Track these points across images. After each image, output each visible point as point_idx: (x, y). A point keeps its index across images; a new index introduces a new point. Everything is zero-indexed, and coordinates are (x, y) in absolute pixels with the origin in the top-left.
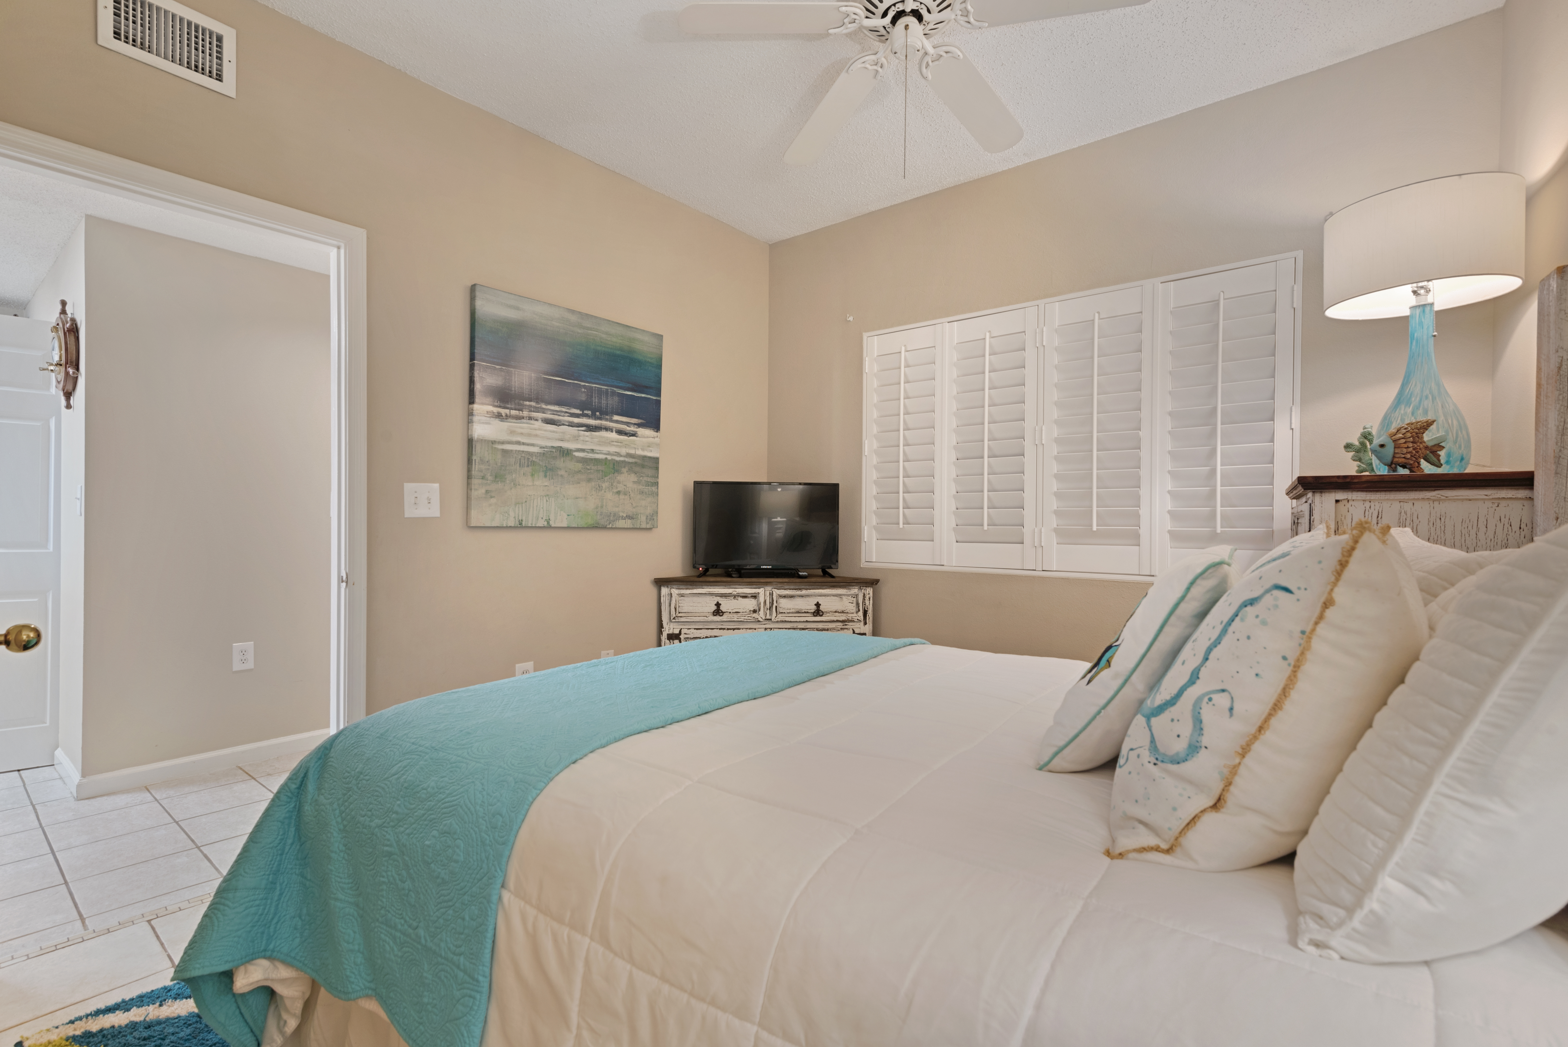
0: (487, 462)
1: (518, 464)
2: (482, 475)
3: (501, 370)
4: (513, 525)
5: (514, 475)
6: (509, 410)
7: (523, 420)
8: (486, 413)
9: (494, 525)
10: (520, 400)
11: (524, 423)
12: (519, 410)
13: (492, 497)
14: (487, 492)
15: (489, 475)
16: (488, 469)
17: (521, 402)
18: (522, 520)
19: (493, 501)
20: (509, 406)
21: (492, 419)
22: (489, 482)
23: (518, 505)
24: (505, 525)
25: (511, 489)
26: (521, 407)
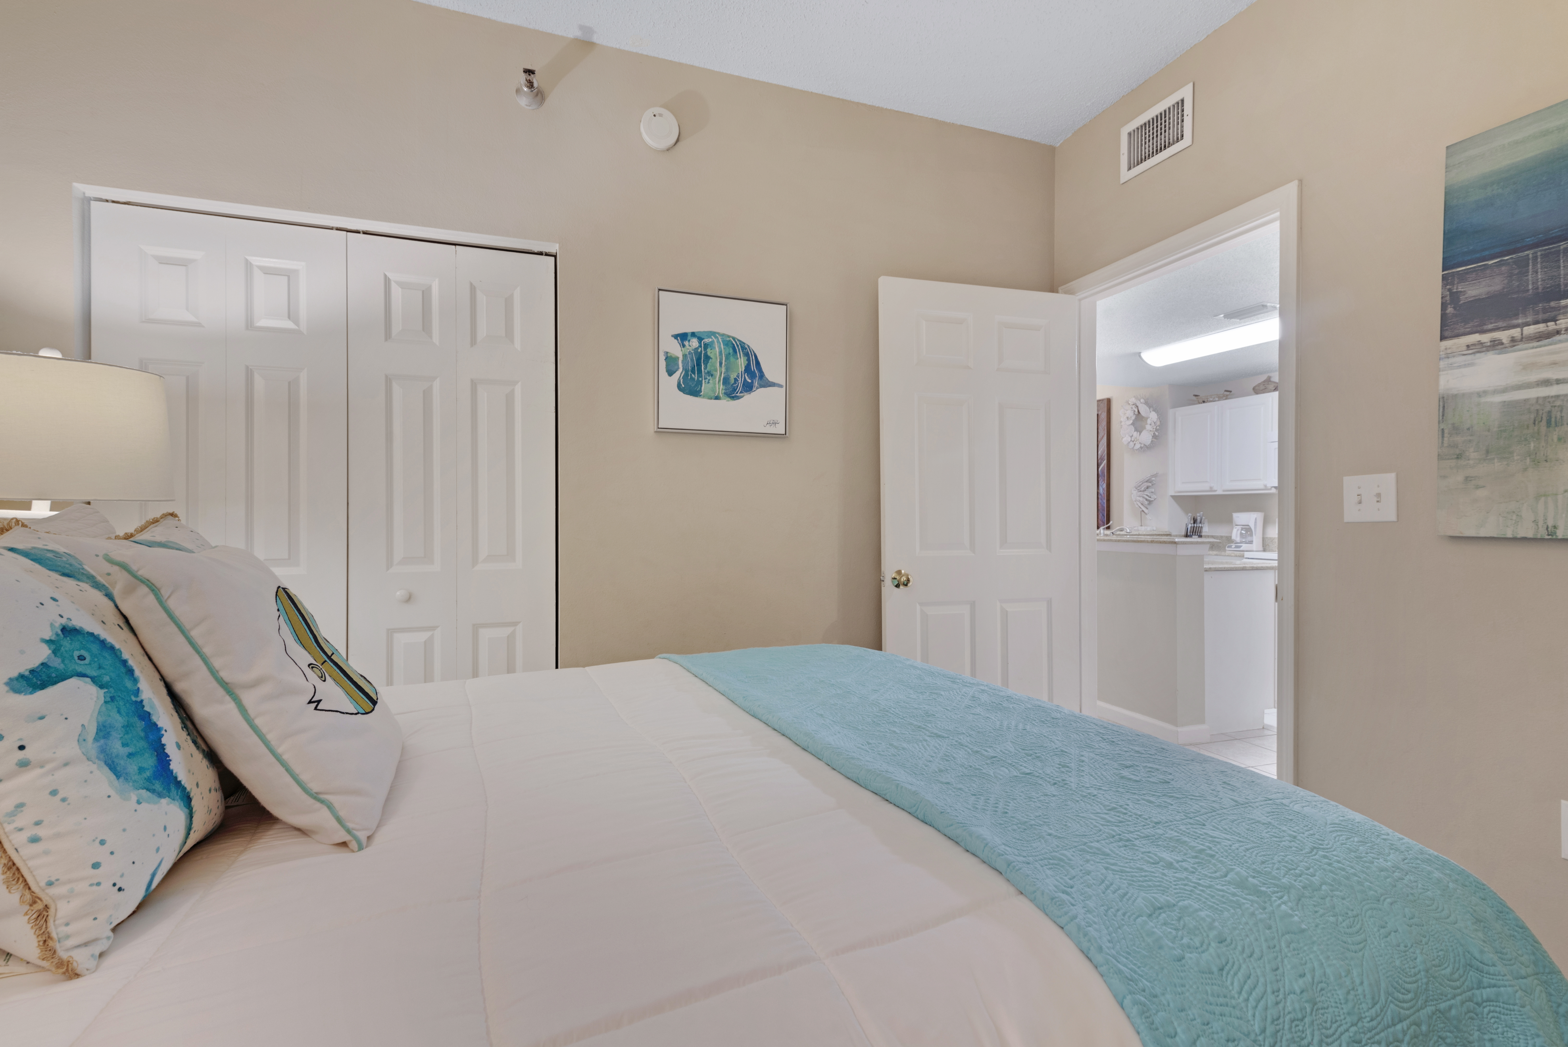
0: (1468, 429)
1: (1544, 423)
2: (1458, 452)
3: (1499, 264)
4: (1530, 535)
5: (1532, 445)
6: (1519, 330)
7: (1558, 338)
8: (1465, 348)
9: (1483, 533)
10: (1549, 301)
11: (1560, 341)
12: (1545, 321)
13: (1478, 487)
14: (1467, 479)
15: (1472, 450)
16: (1470, 441)
17: (1553, 304)
18: (1555, 527)
19: (1481, 493)
20: (1515, 322)
21: (1478, 355)
22: (1471, 462)
23: (1543, 499)
24: (1509, 535)
25: (1525, 470)
26: (1553, 314)
